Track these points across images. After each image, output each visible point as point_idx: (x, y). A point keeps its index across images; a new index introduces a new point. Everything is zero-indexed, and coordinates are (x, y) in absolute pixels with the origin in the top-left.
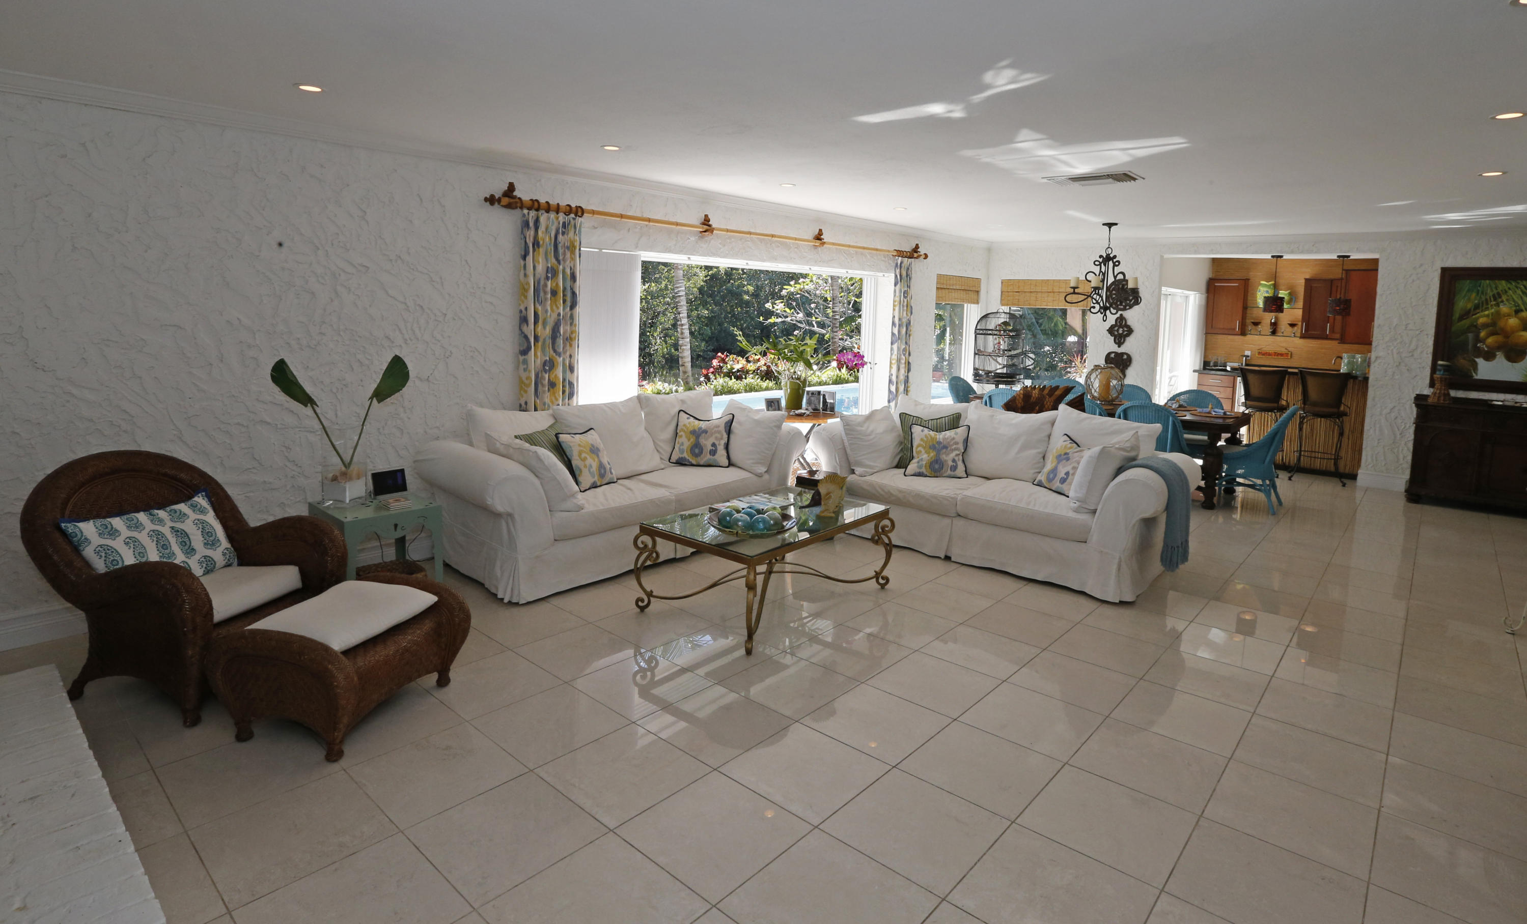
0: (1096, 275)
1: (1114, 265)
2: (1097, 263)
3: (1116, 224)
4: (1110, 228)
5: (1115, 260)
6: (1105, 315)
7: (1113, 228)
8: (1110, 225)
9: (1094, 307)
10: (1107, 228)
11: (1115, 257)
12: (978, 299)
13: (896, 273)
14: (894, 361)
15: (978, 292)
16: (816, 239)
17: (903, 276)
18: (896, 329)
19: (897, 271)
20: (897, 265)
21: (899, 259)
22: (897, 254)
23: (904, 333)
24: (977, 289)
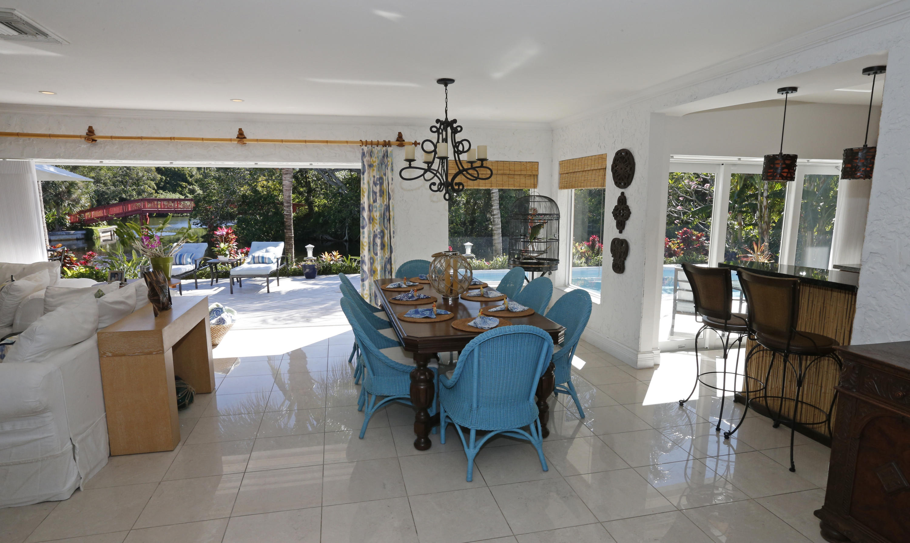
1: (454, 132)
2: (434, 129)
3: (453, 81)
4: (446, 85)
5: (455, 125)
6: (447, 192)
7: (450, 85)
8: (445, 82)
9: (434, 184)
10: (442, 86)
11: (455, 121)
12: (536, 183)
13: (363, 162)
14: (365, 244)
15: (535, 176)
16: (238, 138)
17: (374, 164)
18: (365, 214)
19: (365, 160)
20: (363, 155)
21: (366, 149)
22: (363, 144)
23: (378, 218)
24: (534, 173)
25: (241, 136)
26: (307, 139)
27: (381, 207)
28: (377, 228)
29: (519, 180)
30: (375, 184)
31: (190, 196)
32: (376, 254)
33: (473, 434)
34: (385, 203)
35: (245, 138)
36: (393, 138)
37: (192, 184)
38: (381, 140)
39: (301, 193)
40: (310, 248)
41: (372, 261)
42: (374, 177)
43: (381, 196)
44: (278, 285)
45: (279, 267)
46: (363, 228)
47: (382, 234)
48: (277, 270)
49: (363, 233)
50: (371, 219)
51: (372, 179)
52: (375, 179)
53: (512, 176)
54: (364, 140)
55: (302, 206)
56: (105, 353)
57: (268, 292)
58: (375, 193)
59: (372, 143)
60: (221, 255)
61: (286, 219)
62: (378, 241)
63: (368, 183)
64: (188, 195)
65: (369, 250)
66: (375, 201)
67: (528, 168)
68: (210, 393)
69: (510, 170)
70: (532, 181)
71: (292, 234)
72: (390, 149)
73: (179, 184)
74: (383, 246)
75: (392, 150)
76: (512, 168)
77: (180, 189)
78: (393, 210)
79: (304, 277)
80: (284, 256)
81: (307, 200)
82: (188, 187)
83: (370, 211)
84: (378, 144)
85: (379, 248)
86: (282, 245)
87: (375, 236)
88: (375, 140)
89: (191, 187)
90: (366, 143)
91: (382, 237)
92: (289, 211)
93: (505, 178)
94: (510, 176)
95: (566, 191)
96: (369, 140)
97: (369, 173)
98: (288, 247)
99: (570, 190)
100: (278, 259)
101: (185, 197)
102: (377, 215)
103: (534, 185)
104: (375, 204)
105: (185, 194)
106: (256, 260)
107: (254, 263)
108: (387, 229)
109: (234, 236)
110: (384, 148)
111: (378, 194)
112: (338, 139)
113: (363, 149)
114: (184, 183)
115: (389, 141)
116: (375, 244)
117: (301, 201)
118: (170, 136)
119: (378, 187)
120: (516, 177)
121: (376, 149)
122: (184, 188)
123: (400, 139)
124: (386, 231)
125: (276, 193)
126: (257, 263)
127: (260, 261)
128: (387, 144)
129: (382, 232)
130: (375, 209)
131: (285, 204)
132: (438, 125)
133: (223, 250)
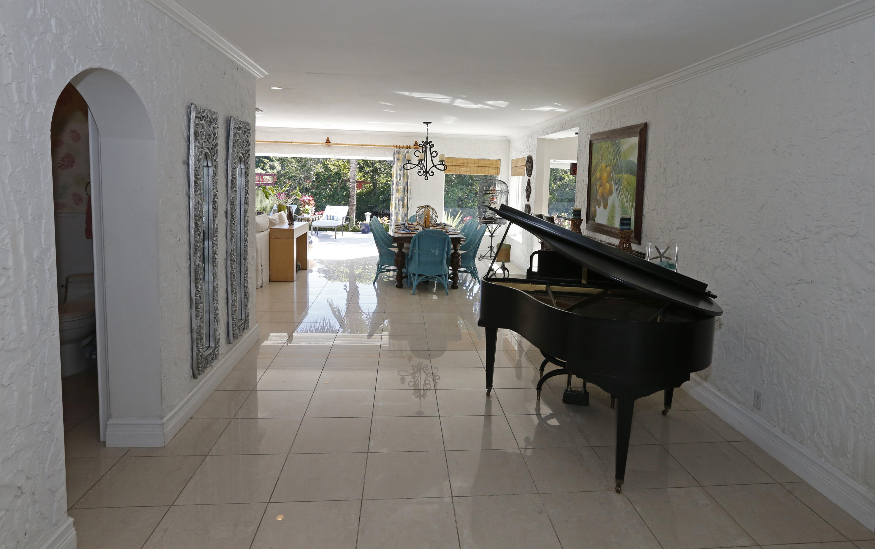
0: (420, 152)
1: (431, 147)
2: (421, 146)
3: (431, 123)
4: (427, 125)
5: (431, 144)
6: (426, 176)
7: (429, 125)
8: (427, 123)
9: (420, 172)
10: (425, 125)
11: (431, 142)
12: (499, 172)
13: (394, 157)
14: (393, 204)
15: (498, 168)
16: (326, 142)
17: (401, 159)
18: (394, 187)
19: (395, 156)
20: (395, 153)
21: (396, 150)
22: (394, 147)
23: (401, 190)
24: (498, 166)
25: (328, 141)
26: (363, 144)
27: (404, 183)
28: (400, 195)
29: (488, 170)
30: (401, 170)
31: (270, 172)
32: (399, 211)
33: (416, 276)
34: (406, 181)
35: (330, 143)
36: (412, 144)
37: (273, 161)
38: (405, 145)
39: (367, 173)
40: (368, 215)
41: (397, 214)
42: (400, 166)
43: (404, 177)
44: (342, 235)
45: (344, 223)
46: (393, 195)
47: (403, 199)
48: (342, 225)
49: (393, 198)
50: (397, 190)
51: (399, 167)
52: (401, 167)
53: (484, 167)
54: (395, 145)
55: (368, 183)
56: (272, 237)
57: (336, 238)
58: (400, 175)
59: (399, 147)
60: (305, 213)
61: (351, 191)
62: (401, 203)
63: (397, 169)
64: (269, 170)
65: (395, 208)
66: (400, 180)
67: (494, 163)
68: (306, 270)
69: (482, 164)
70: (497, 170)
71: (354, 203)
72: (410, 150)
73: (262, 160)
74: (403, 205)
75: (411, 151)
76: (484, 162)
77: (262, 165)
78: (410, 185)
79: (361, 233)
80: (348, 216)
81: (372, 178)
82: (270, 163)
83: (397, 185)
84: (403, 147)
85: (401, 207)
86: (346, 208)
87: (399, 200)
88: (401, 145)
89: (271, 163)
90: (397, 147)
91: (403, 201)
92: (353, 186)
93: (479, 168)
94: (482, 167)
95: (516, 177)
96: (398, 145)
97: (397, 163)
98: (351, 212)
99: (518, 177)
100: (343, 218)
101: (266, 172)
102: (400, 188)
103: (498, 173)
104: (400, 181)
105: (266, 170)
106: (329, 218)
107: (327, 220)
108: (406, 196)
109: (313, 202)
110: (407, 150)
111: (402, 176)
112: (380, 144)
113: (394, 150)
114: (266, 160)
115: (410, 146)
116: (399, 205)
117: (367, 179)
118: (291, 141)
119: (402, 172)
120: (486, 168)
121: (403, 150)
122: (266, 163)
123: (416, 145)
124: (405, 197)
125: (345, 171)
126: (329, 220)
127: (332, 219)
128: (408, 147)
129: (404, 198)
130: (400, 184)
131: (351, 181)
132: (423, 144)
133: (307, 210)
